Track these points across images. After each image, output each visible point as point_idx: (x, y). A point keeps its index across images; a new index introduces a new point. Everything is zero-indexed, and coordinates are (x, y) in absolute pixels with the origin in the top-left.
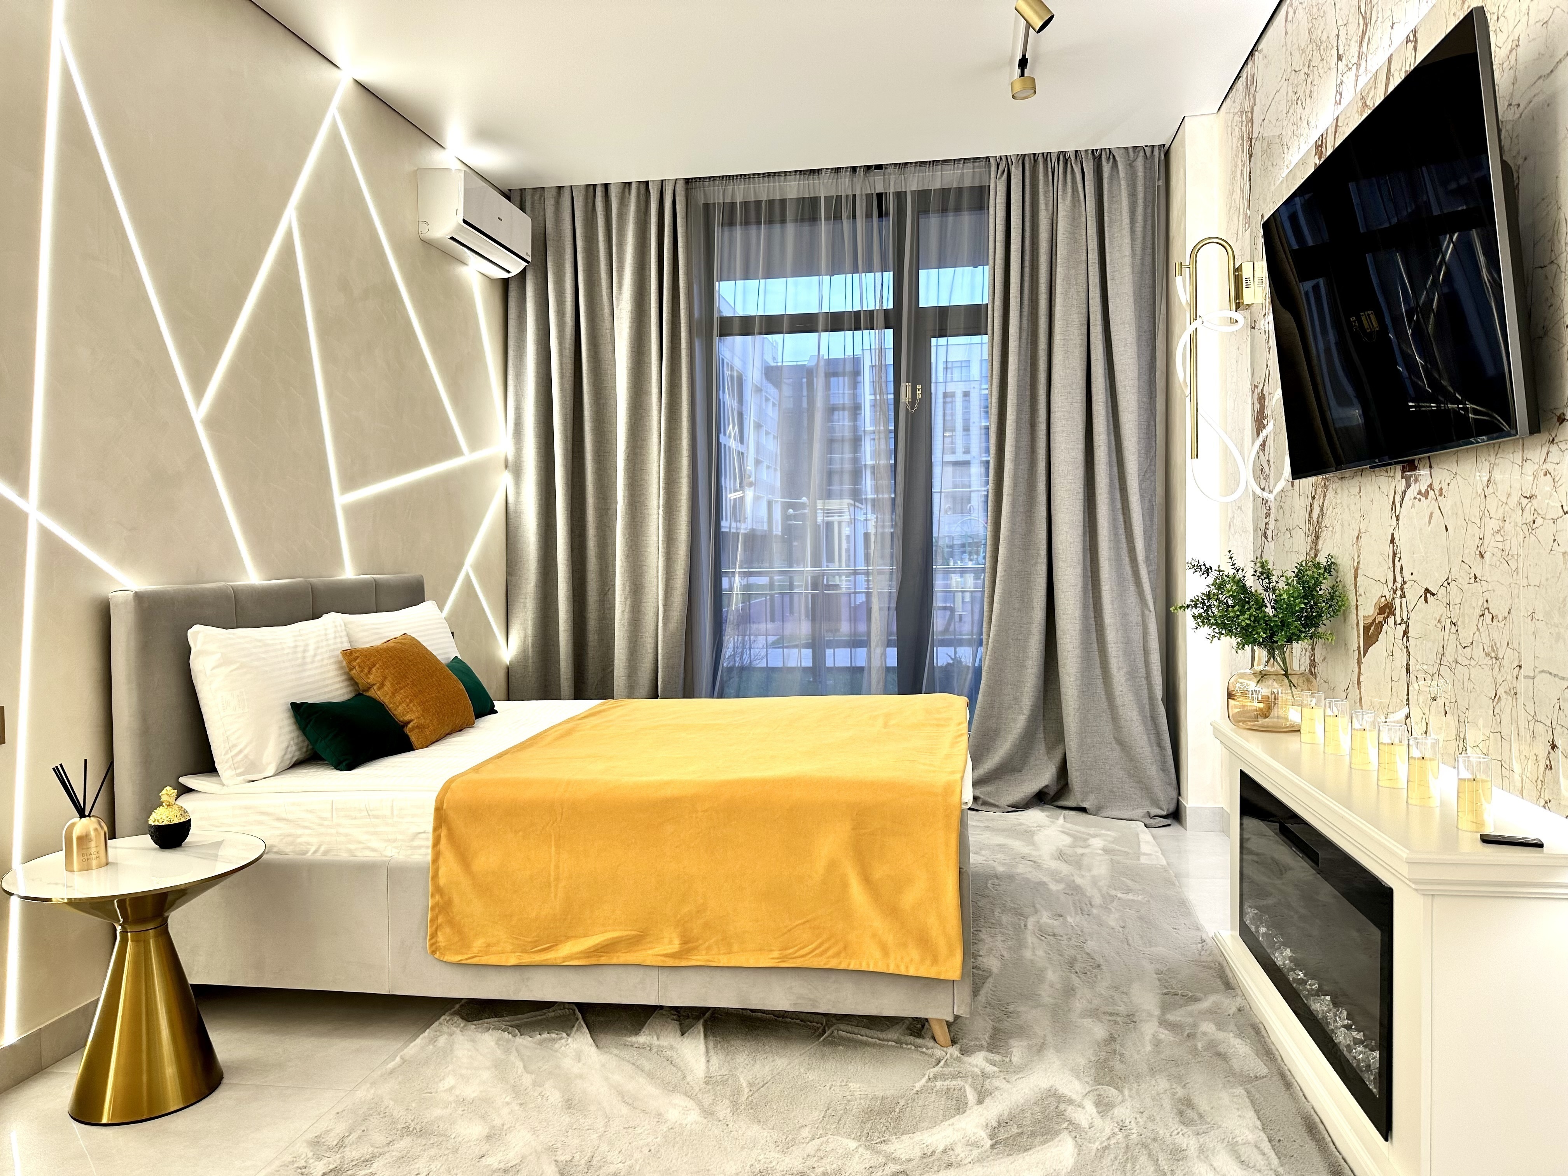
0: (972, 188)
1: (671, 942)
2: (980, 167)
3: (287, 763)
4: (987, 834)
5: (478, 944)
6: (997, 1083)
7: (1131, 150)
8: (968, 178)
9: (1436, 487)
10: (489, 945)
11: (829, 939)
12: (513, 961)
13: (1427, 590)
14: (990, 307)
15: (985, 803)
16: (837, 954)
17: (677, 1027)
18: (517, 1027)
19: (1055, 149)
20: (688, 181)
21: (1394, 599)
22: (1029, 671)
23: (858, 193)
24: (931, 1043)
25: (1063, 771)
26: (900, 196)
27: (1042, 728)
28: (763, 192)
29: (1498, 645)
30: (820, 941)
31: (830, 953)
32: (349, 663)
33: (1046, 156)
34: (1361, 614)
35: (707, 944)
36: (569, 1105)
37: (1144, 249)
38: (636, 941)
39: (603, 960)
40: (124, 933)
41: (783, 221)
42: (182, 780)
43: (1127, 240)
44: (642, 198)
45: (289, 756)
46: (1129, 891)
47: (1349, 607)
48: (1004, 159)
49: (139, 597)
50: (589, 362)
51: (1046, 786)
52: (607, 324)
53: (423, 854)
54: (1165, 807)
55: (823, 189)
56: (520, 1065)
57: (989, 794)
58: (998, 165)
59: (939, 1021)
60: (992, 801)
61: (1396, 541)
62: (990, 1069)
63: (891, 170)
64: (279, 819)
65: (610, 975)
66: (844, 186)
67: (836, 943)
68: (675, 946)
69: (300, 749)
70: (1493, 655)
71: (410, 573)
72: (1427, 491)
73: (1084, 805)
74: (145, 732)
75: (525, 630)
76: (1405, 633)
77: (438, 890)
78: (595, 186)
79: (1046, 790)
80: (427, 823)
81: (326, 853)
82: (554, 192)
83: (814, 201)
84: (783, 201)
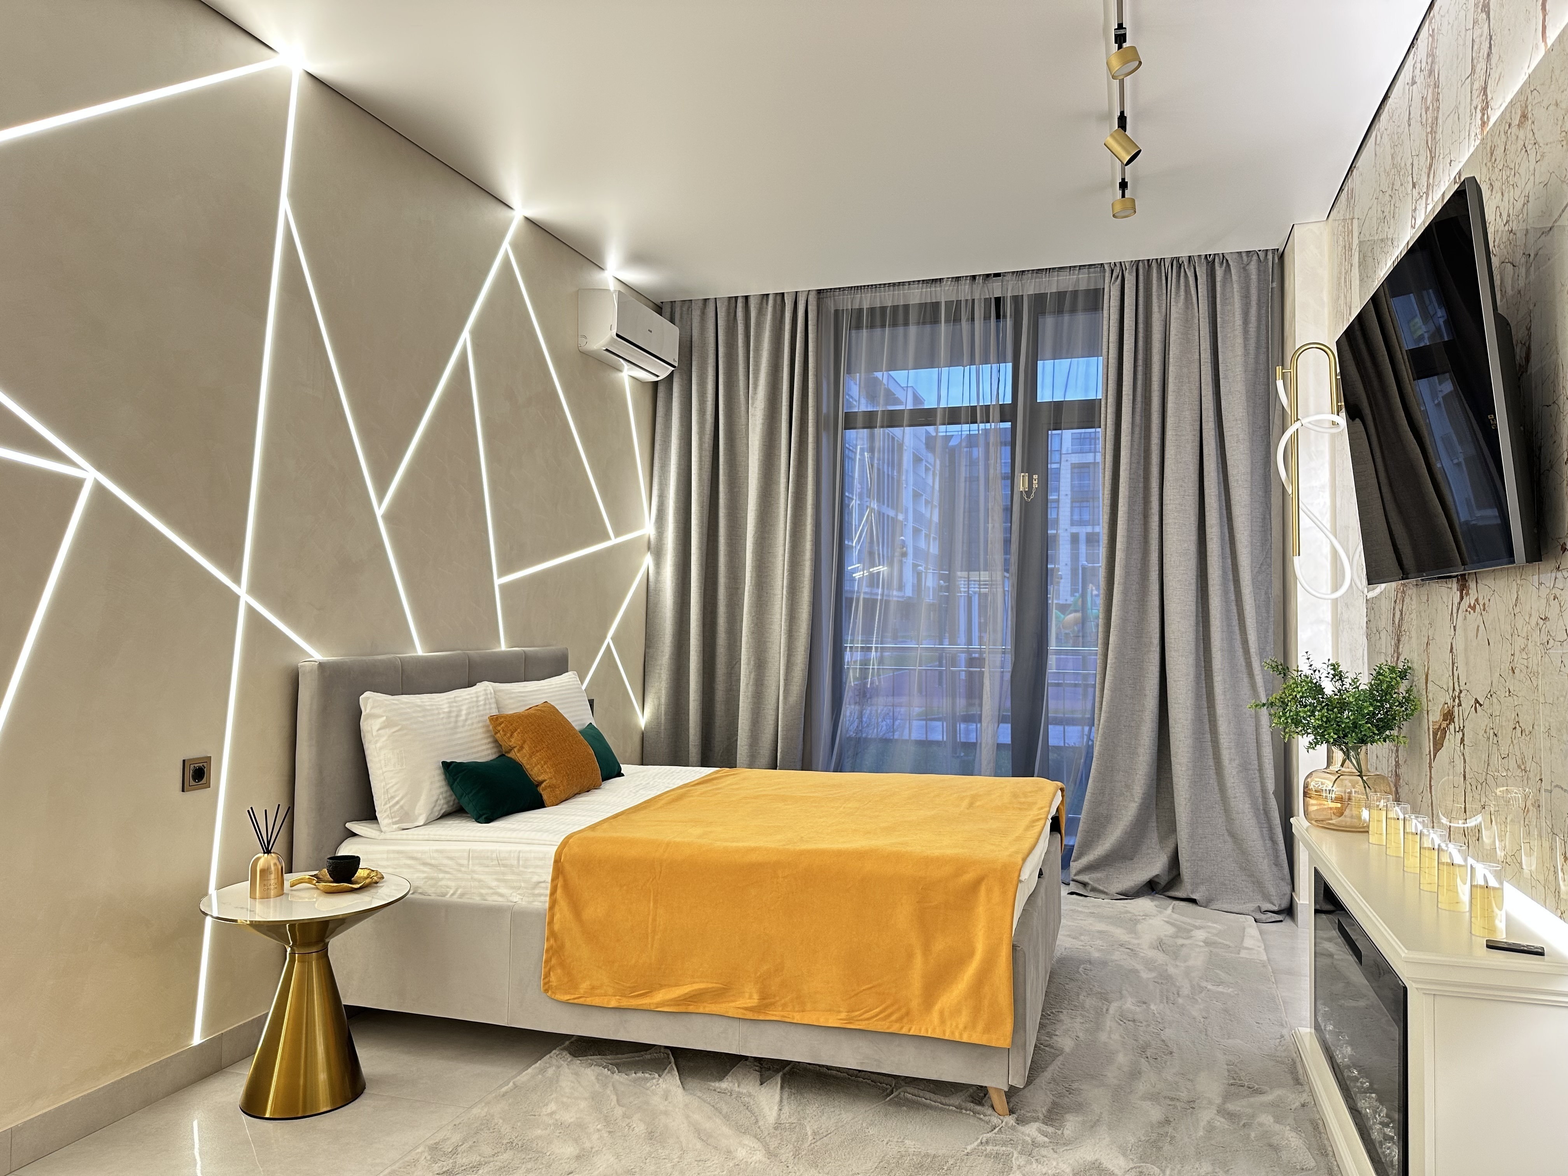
0: (1087, 291)
1: (750, 997)
2: (1095, 272)
3: (436, 814)
4: (1091, 920)
5: (584, 986)
6: (1044, 1152)
7: (1244, 255)
8: (1083, 281)
9: (1481, 602)
10: (593, 988)
11: (892, 1005)
12: (613, 1004)
13: (1477, 701)
14: (1103, 403)
15: (1094, 890)
16: (900, 1020)
17: (758, 1077)
18: (617, 1065)
19: (1168, 256)
20: (819, 292)
21: (1453, 707)
22: (1141, 758)
23: (977, 297)
24: (989, 1111)
25: (1175, 861)
26: (1017, 300)
27: (1155, 817)
28: (888, 299)
29: (1526, 759)
30: (884, 1006)
31: (894, 1018)
32: (495, 727)
33: (1160, 262)
34: (1431, 719)
35: (783, 1001)
36: (651, 1135)
37: (1258, 348)
38: (721, 993)
39: (691, 1009)
40: (293, 954)
41: (906, 324)
42: (348, 825)
43: (1239, 340)
44: (778, 308)
45: (437, 808)
46: (1221, 983)
47: (1421, 711)
48: (1118, 265)
49: (322, 667)
50: (725, 454)
51: (1157, 876)
52: (743, 420)
53: (542, 902)
54: (1276, 902)
55: (943, 295)
56: (614, 1098)
57: (1098, 880)
58: (1112, 271)
59: (998, 1090)
60: (1101, 888)
61: (1454, 650)
62: (1041, 1139)
63: (1008, 277)
64: (425, 864)
65: (697, 1023)
66: (965, 292)
67: (899, 1009)
68: (754, 1001)
69: (448, 803)
70: (1523, 767)
71: (556, 647)
72: (1475, 605)
73: (1194, 897)
74: (320, 782)
75: (659, 698)
76: (1462, 740)
77: (553, 934)
78: (736, 298)
79: (1157, 880)
80: (547, 875)
81: (462, 895)
82: (700, 304)
83: (936, 305)
84: (906, 307)
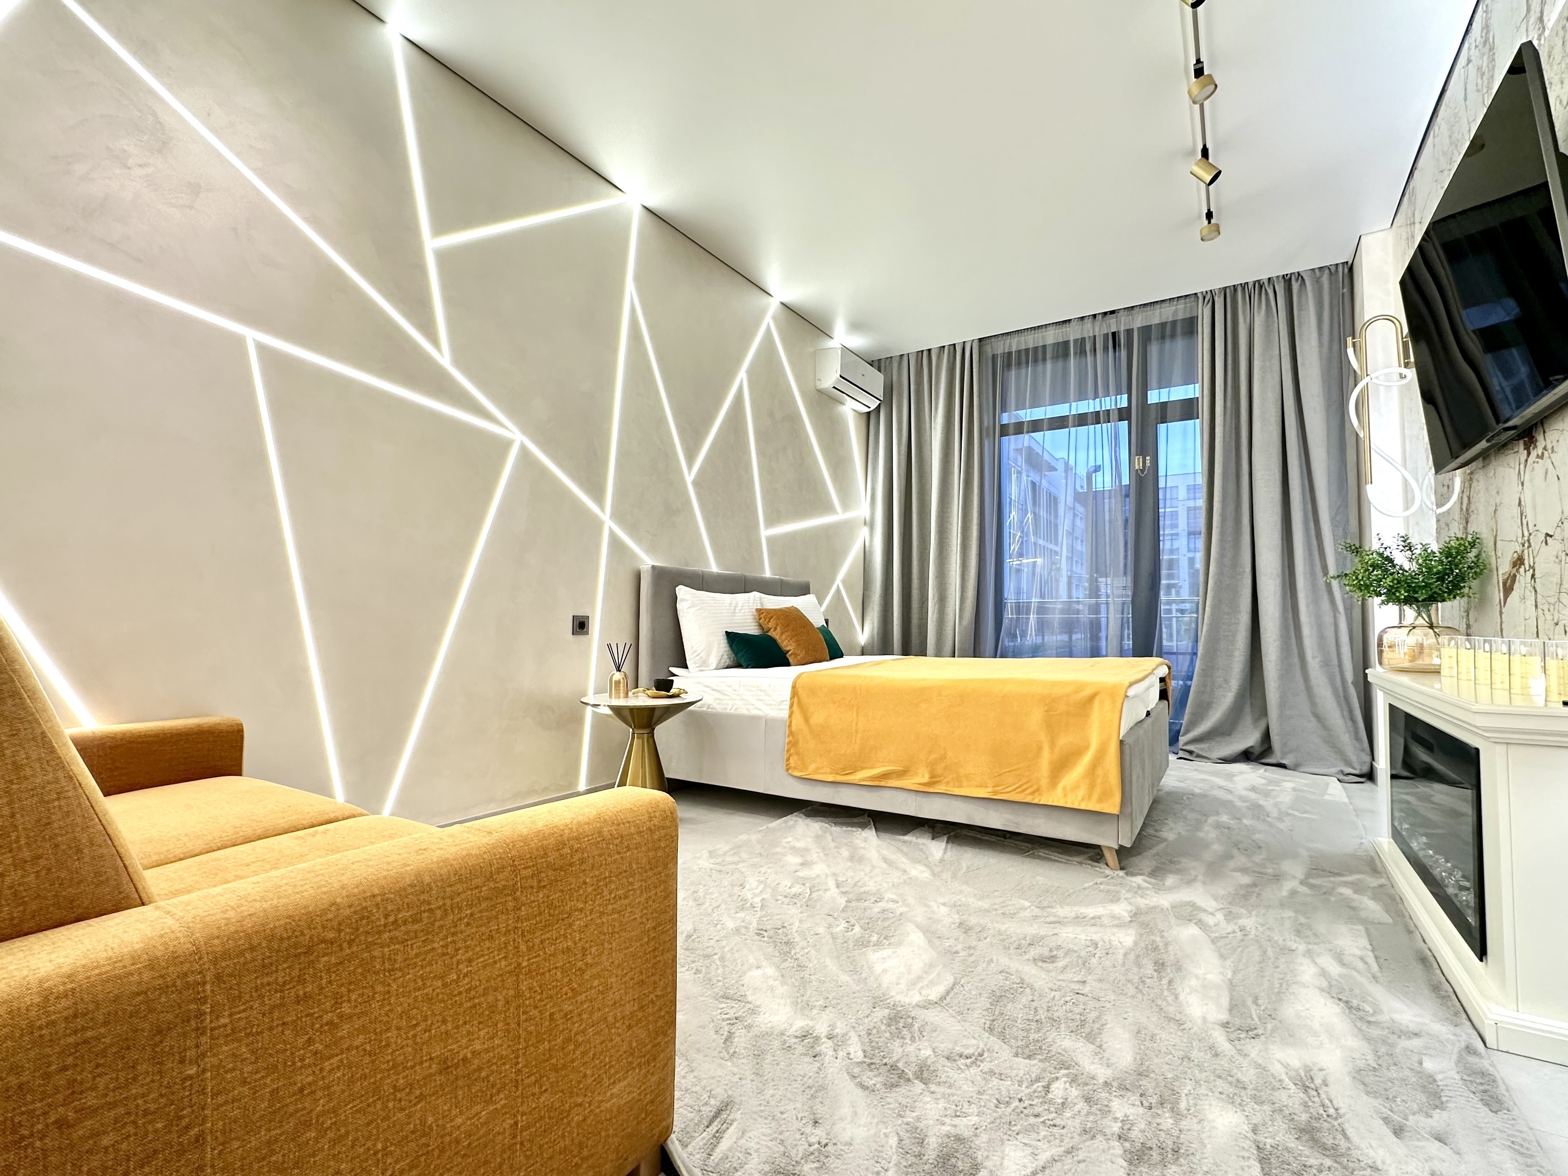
0: (1184, 320)
1: (923, 776)
2: (1190, 302)
3: (722, 664)
4: (1195, 773)
5: (812, 767)
6: (1148, 892)
7: (1317, 271)
8: (1181, 312)
9: (1549, 447)
10: (818, 768)
11: (1027, 783)
12: (830, 778)
13: (1547, 535)
14: (1200, 400)
15: (1198, 756)
16: (1033, 793)
17: (931, 835)
18: (835, 824)
19: (1251, 279)
20: (980, 340)
21: (1523, 551)
22: (1237, 659)
23: (1097, 334)
24: (1105, 866)
25: (1266, 736)
26: (1129, 333)
27: (1249, 704)
28: (1031, 341)
30: (1020, 783)
31: (1028, 791)
32: (759, 615)
33: (1244, 286)
34: (1500, 573)
35: (946, 780)
36: (852, 858)
37: (1331, 340)
38: (901, 774)
39: (882, 784)
40: (633, 734)
41: (1044, 359)
42: (671, 669)
43: (1314, 335)
44: (952, 354)
45: (723, 661)
46: (1306, 812)
47: (1491, 571)
48: (1209, 293)
49: (654, 568)
50: (916, 457)
51: (1252, 747)
52: (928, 433)
53: (785, 714)
54: (1356, 765)
55: (1073, 334)
56: (830, 838)
57: (1202, 749)
58: (1204, 298)
59: (1110, 848)
60: (1204, 754)
61: (1523, 503)
62: (1145, 885)
63: (1122, 312)
64: (714, 690)
65: (887, 793)
66: (1088, 330)
67: (1031, 787)
68: (926, 779)
69: (730, 658)
71: (802, 579)
72: (1543, 453)
73: (1283, 762)
74: (654, 642)
75: (873, 623)
76: (1533, 576)
77: (791, 733)
78: (922, 351)
79: (1251, 750)
80: (787, 694)
81: (736, 709)
82: (898, 358)
83: (1066, 343)
84: (1044, 346)
